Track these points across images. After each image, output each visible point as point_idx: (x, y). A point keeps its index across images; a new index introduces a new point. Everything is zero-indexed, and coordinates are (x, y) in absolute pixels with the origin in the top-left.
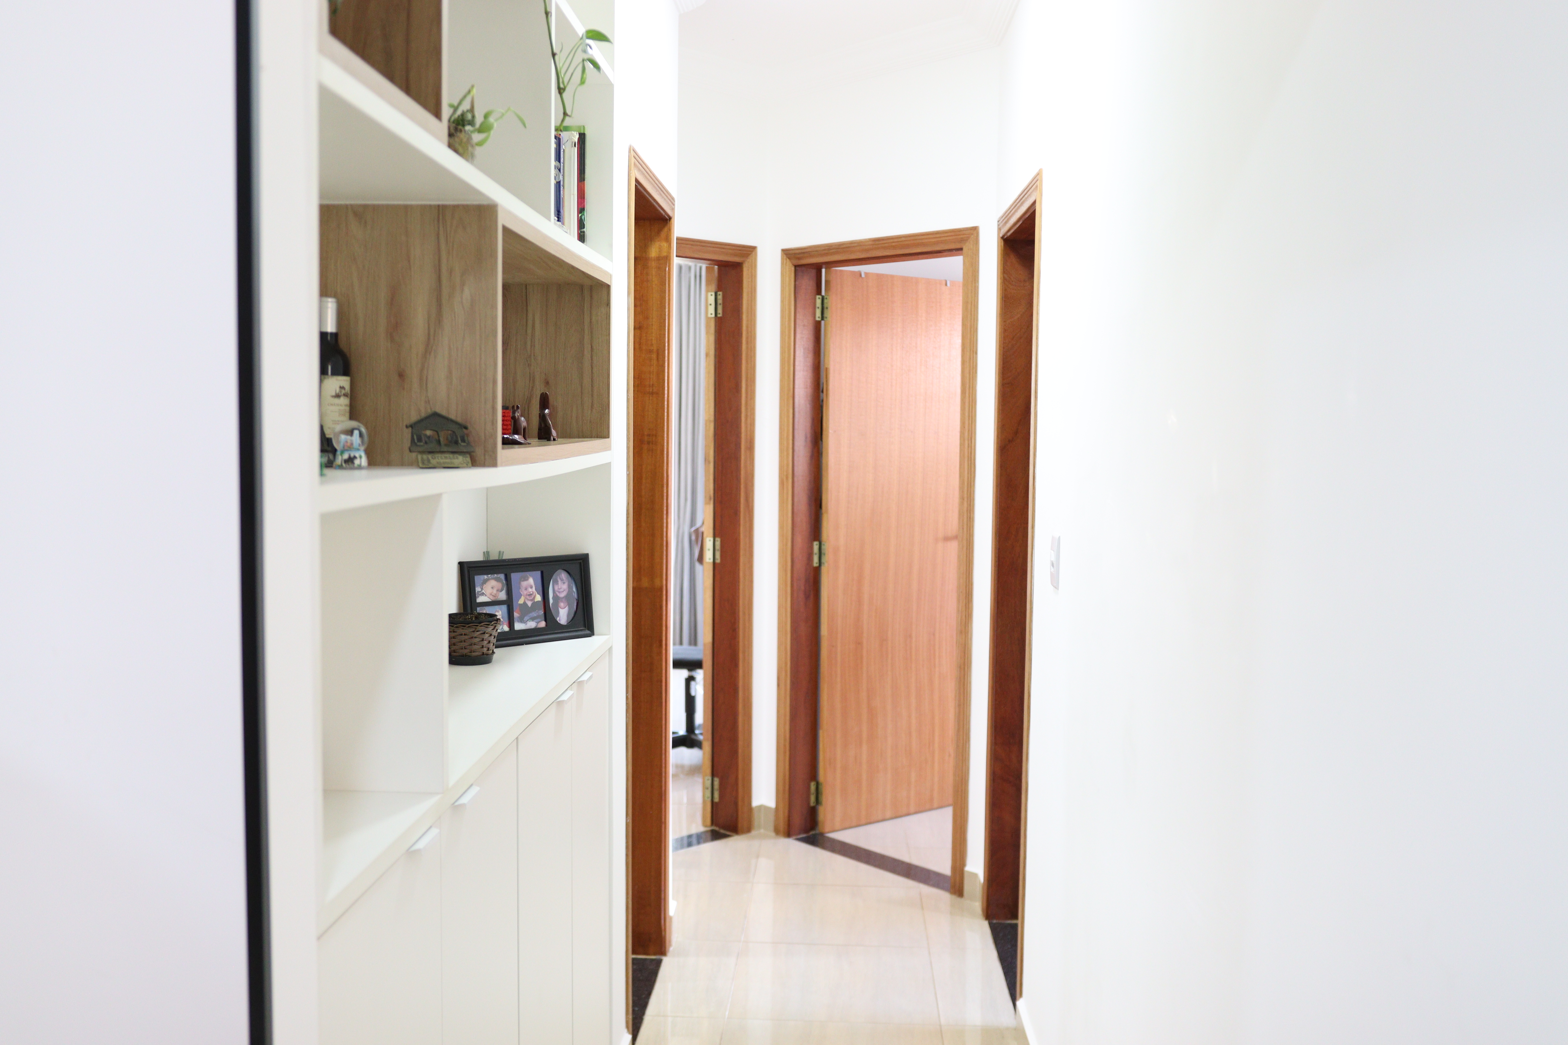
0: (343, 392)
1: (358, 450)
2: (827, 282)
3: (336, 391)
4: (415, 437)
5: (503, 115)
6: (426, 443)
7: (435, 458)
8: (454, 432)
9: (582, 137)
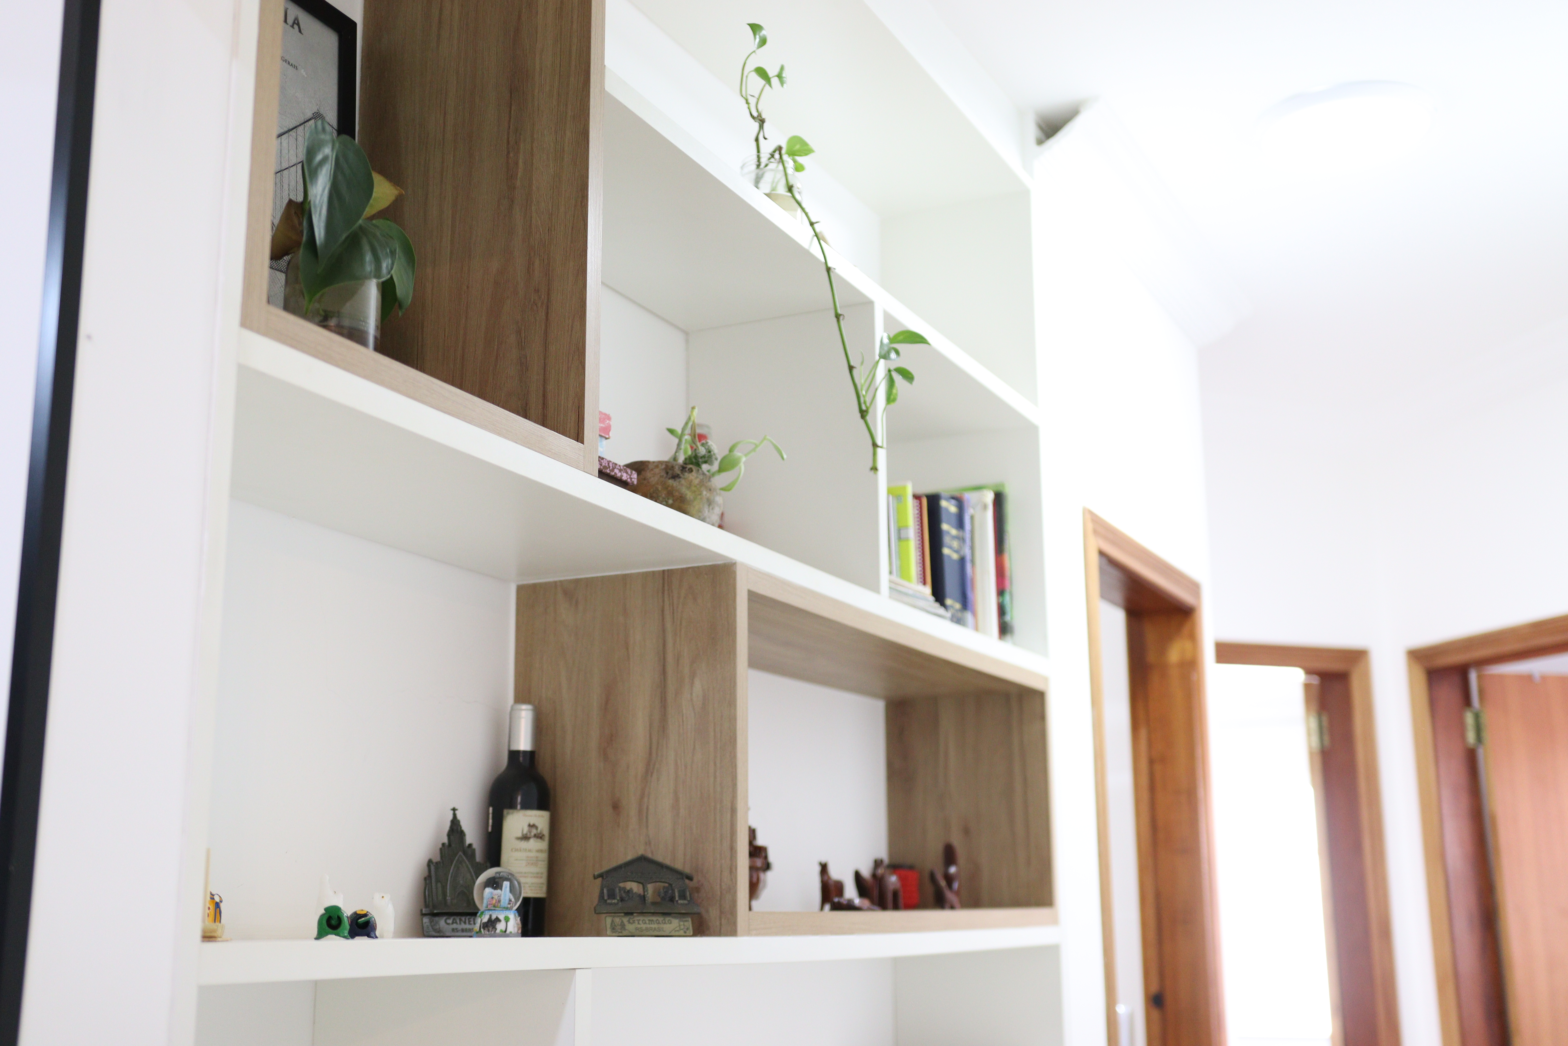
0: (534, 831)
1: (507, 909)
2: (1481, 692)
3: (523, 831)
4: (605, 891)
5: (756, 446)
6: (622, 900)
7: (634, 922)
8: (670, 885)
9: (999, 500)
